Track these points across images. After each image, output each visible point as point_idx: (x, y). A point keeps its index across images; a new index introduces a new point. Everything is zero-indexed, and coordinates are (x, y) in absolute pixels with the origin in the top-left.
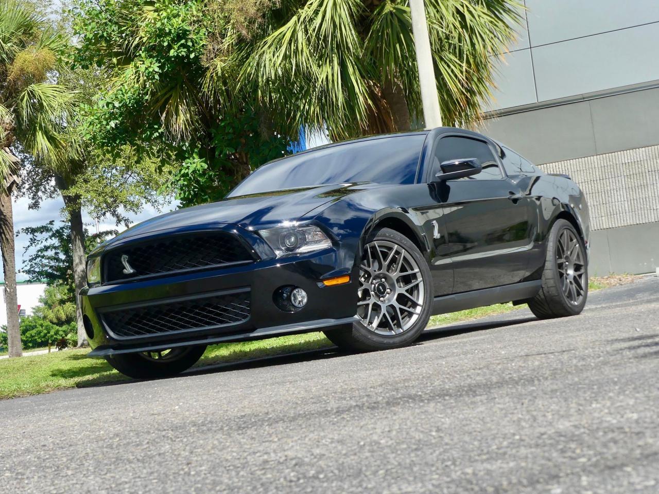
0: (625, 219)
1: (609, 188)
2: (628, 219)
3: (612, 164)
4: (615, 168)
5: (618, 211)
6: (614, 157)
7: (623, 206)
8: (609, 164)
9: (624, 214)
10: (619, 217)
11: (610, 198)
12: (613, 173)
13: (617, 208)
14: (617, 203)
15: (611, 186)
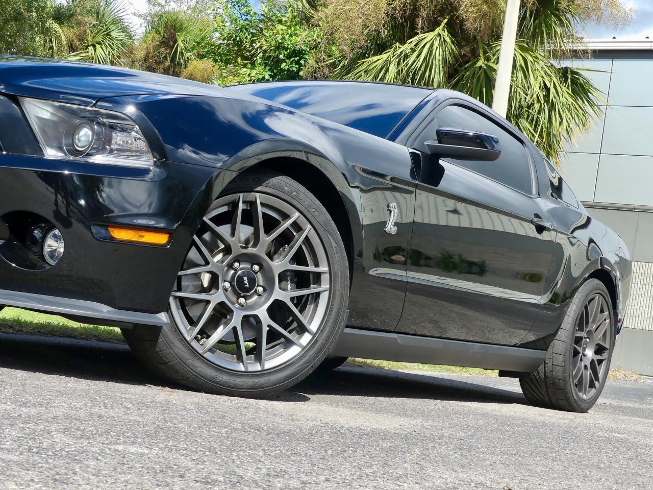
0: (642, 323)
1: (635, 292)
2: (645, 323)
3: (643, 272)
4: (646, 276)
5: (638, 314)
6: (647, 267)
7: (643, 312)
8: (641, 271)
9: (643, 319)
10: (637, 320)
11: (634, 302)
12: (642, 280)
13: (638, 311)
14: (638, 307)
15: (638, 291)
